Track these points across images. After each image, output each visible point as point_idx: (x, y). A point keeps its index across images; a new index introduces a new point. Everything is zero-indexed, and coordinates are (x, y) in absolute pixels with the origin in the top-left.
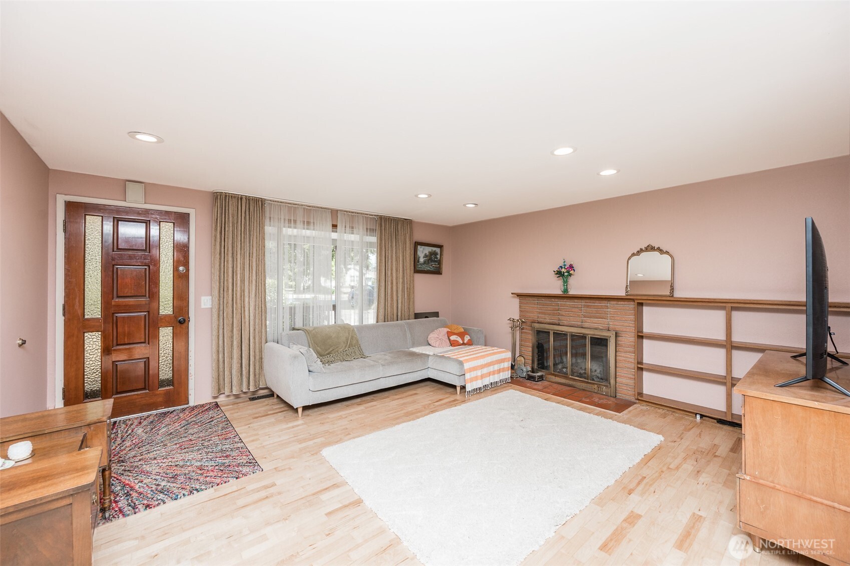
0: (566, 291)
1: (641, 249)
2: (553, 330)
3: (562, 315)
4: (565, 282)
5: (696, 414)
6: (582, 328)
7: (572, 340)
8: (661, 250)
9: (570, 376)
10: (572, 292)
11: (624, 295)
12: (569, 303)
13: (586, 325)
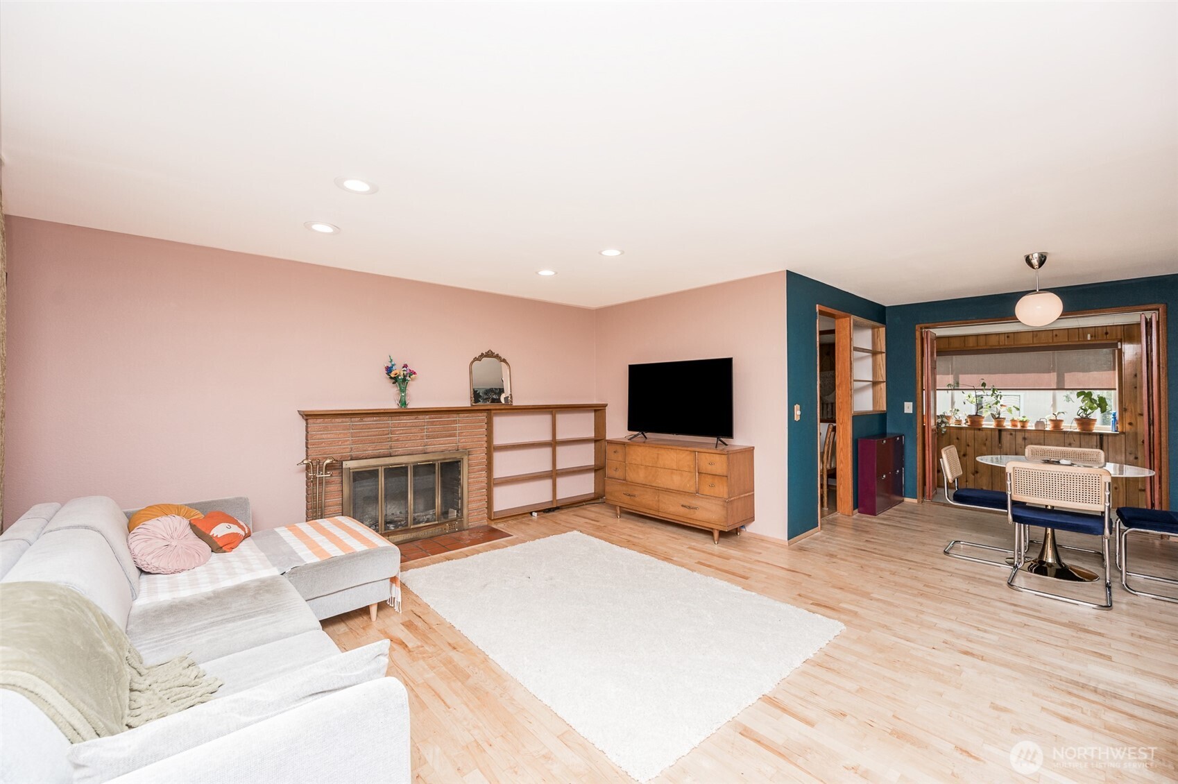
0: (403, 403)
1: (482, 354)
2: (384, 466)
3: (397, 440)
4: (403, 390)
5: (531, 513)
6: (425, 453)
7: (415, 474)
8: (500, 358)
9: (412, 527)
10: (413, 405)
11: (470, 406)
12: (406, 420)
13: (430, 448)
